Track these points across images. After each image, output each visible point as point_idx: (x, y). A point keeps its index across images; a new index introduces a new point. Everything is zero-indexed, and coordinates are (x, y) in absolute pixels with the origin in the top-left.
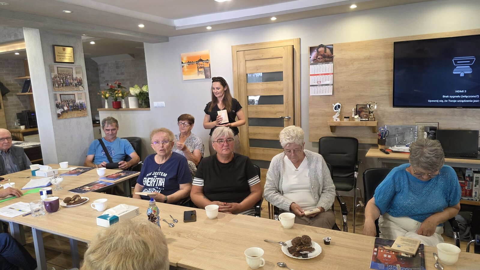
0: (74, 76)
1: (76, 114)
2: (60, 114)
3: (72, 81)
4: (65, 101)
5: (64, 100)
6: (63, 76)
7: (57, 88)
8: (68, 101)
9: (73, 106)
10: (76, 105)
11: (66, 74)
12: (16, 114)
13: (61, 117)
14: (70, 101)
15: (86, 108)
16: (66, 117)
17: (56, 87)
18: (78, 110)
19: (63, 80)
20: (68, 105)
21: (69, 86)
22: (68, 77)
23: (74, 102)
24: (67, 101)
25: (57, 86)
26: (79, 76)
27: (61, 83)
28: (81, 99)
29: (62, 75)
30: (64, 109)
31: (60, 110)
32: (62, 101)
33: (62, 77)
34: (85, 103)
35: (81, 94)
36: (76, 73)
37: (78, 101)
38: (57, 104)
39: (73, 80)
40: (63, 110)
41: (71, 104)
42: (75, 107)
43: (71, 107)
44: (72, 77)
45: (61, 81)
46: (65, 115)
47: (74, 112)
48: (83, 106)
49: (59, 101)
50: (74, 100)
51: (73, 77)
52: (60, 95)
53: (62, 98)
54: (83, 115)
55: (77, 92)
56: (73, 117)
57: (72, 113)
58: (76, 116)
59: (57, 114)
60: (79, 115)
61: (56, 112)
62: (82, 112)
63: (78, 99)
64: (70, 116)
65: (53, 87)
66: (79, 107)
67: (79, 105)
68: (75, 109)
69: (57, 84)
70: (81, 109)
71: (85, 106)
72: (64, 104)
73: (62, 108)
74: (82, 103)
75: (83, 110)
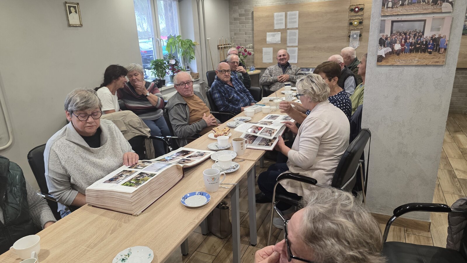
1: (417, 59)
2: (384, 56)
4: (400, 33)
5: (398, 32)
7: (389, 9)
8: (405, 34)
9: (416, 43)
13: (383, 63)
14: (410, 33)
15: (445, 49)
16: (393, 63)
17: (387, 7)
18: (425, 52)
20: (403, 41)
21: (417, 5)
23: (419, 36)
28: (438, 30)
30: (393, 49)
31: (385, 49)
32: (394, 32)
34: (447, 39)
37: (428, 34)
38: (381, 39)
41: (411, 39)
42: (418, 46)
43: (411, 45)
46: (393, 60)
47: (413, 54)
48: (438, 45)
49: (388, 33)
50: (422, 31)
52: (393, 22)
53: (394, 28)
54: (432, 63)
55: (432, 15)
56: (410, 64)
57: (410, 56)
58: (415, 63)
59: (378, 56)
60: (424, 60)
61: (377, 52)
62: (434, 55)
63: (432, 30)
64: (404, 62)
65: (382, 8)
66: (429, 46)
67: (430, 42)
68: (417, 50)
69: (391, 2)
70: (431, 50)
71: (445, 45)
72: (396, 39)
73: (390, 47)
74: (440, 38)
75: (437, 52)
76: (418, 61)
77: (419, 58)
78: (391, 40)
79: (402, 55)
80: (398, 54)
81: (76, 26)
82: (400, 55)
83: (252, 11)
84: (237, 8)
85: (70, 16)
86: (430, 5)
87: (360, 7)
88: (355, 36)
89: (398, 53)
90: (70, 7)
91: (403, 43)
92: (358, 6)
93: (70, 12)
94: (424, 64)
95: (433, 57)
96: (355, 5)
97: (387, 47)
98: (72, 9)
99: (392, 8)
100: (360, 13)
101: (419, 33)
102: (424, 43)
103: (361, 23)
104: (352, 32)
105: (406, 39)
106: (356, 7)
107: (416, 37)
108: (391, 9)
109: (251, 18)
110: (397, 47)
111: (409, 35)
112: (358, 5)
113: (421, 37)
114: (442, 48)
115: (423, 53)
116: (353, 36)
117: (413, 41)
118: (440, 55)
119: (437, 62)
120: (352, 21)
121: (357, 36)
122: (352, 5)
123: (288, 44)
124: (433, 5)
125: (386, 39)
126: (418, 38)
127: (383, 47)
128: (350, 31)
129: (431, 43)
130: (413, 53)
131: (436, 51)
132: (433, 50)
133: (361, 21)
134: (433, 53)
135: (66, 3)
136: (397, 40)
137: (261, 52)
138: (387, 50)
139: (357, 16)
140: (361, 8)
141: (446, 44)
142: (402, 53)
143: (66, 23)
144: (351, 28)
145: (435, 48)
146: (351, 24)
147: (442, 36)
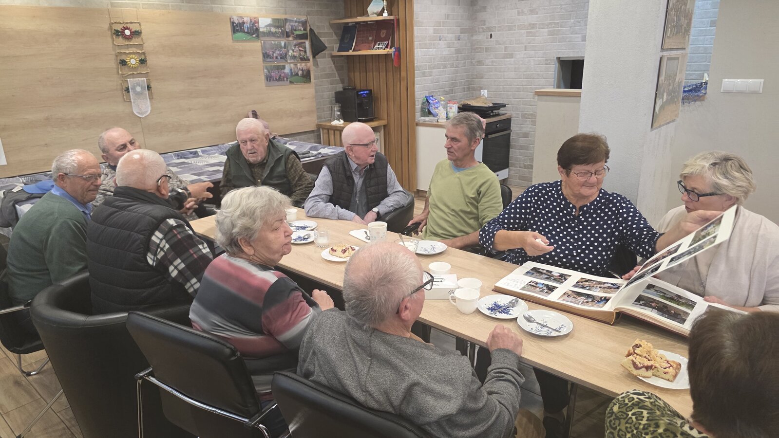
5: (667, 75)
12: (334, 92)
19: (677, 15)
24: (670, 77)
27: (674, 26)
39: (685, 17)
87: (135, 28)
88: (138, 89)
92: (129, 26)
96: (121, 23)
100: (135, 41)
103: (143, 62)
104: (131, 82)
106: (125, 26)
112: (127, 23)
116: (134, 89)
120: (123, 57)
121: (143, 88)
122: (115, 23)
128: (124, 78)
133: (143, 57)
139: (131, 47)
140: (136, 31)
144: (126, 71)
146: (123, 63)
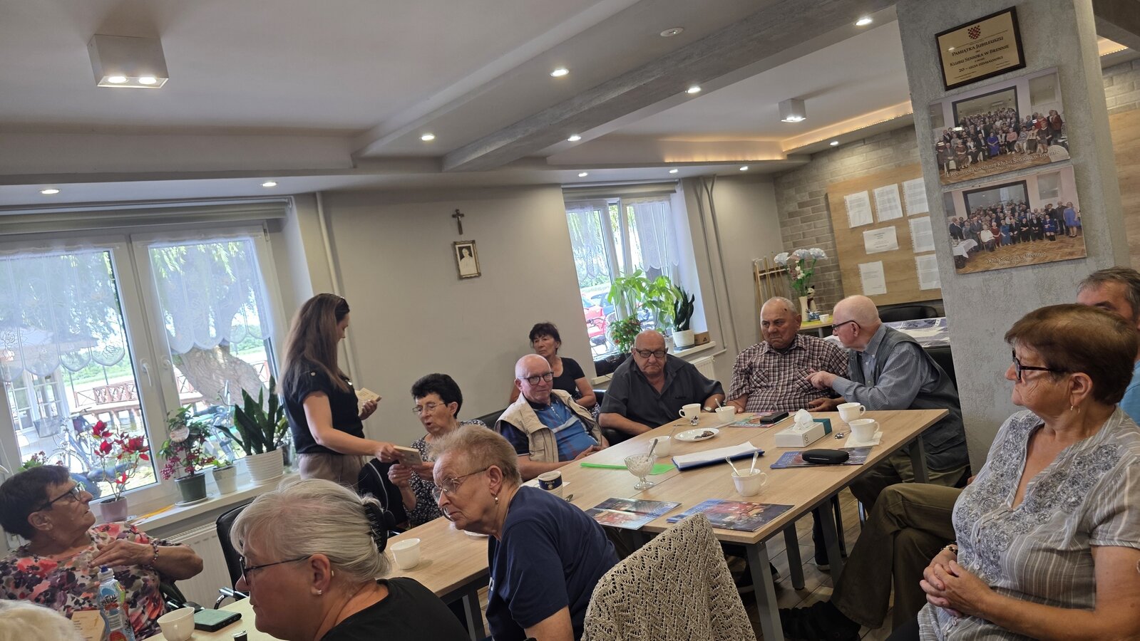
0: (1021, 117)
1: (1029, 253)
2: (966, 255)
3: (1012, 136)
4: (985, 211)
5: (979, 210)
6: (975, 129)
7: (952, 173)
8: (994, 211)
9: (1020, 224)
10: (1031, 220)
11: (989, 118)
13: (968, 268)
14: (1003, 208)
15: (1079, 228)
16: (987, 266)
17: (949, 171)
18: (1041, 239)
19: (976, 140)
20: (994, 224)
21: (1001, 158)
22: (998, 124)
24: (991, 210)
25: (953, 165)
26: (1044, 109)
27: (967, 154)
28: (1054, 194)
29: (972, 124)
30: (979, 240)
31: (965, 243)
32: (973, 211)
33: (972, 131)
34: (1077, 207)
35: (1058, 173)
36: (1033, 99)
37: (1037, 205)
38: (952, 227)
39: (1018, 130)
40: (976, 244)
41: (1007, 219)
42: (1024, 229)
43: (1011, 228)
44: (1014, 120)
45: (966, 148)
46: (987, 260)
47: (1020, 246)
48: (1062, 222)
49: (961, 213)
50: (1024, 202)
51: (1017, 118)
52: (965, 194)
53: (971, 204)
54: (1062, 256)
55: (1036, 170)
56: (1019, 265)
57: (1014, 249)
58: (1029, 260)
59: (955, 257)
60: (1045, 254)
61: (951, 250)
62: (1062, 242)
63: (1042, 196)
64: (1006, 262)
65: (940, 174)
66: (1047, 226)
67: (1045, 219)
68: (1025, 237)
69: (953, 161)
70: (1052, 234)
71: (1076, 219)
72: (980, 222)
73: (973, 238)
74: (1062, 208)
75: (1064, 236)
76: (1034, 257)
77: (1035, 252)
78: (972, 225)
79: (1000, 249)
80: (992, 250)
81: (471, 277)
82: (996, 251)
83: (825, 194)
84: (792, 192)
85: (462, 263)
86: (1026, 154)
89: (991, 247)
90: (461, 249)
91: (995, 227)
93: (462, 257)
94: (1047, 261)
95: (1061, 244)
97: (967, 238)
98: (465, 252)
99: (958, 169)
101: (1019, 205)
102: (1035, 222)
105: (998, 220)
107: (1017, 214)
108: (956, 172)
109: (825, 208)
110: (987, 236)
111: (1002, 212)
113: (1025, 212)
114: (1072, 227)
115: (1038, 241)
117: (1013, 221)
118: (1072, 239)
119: (1071, 254)
123: (917, 250)
124: (1031, 153)
125: (962, 224)
126: (1019, 214)
127: (959, 240)
129: (1048, 220)
130: (1020, 242)
131: (1062, 233)
132: (1056, 232)
134: (1059, 238)
135: (455, 243)
136: (983, 224)
137: (857, 273)
138: (969, 244)
141: (1076, 217)
142: (998, 246)
143: (456, 274)
145: (1059, 229)
147: (1065, 204)
